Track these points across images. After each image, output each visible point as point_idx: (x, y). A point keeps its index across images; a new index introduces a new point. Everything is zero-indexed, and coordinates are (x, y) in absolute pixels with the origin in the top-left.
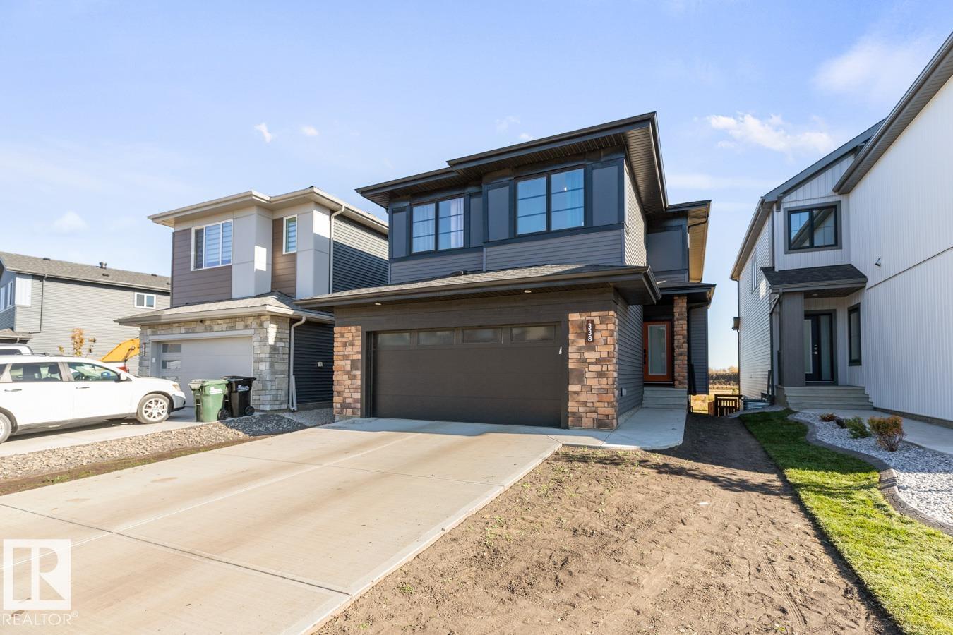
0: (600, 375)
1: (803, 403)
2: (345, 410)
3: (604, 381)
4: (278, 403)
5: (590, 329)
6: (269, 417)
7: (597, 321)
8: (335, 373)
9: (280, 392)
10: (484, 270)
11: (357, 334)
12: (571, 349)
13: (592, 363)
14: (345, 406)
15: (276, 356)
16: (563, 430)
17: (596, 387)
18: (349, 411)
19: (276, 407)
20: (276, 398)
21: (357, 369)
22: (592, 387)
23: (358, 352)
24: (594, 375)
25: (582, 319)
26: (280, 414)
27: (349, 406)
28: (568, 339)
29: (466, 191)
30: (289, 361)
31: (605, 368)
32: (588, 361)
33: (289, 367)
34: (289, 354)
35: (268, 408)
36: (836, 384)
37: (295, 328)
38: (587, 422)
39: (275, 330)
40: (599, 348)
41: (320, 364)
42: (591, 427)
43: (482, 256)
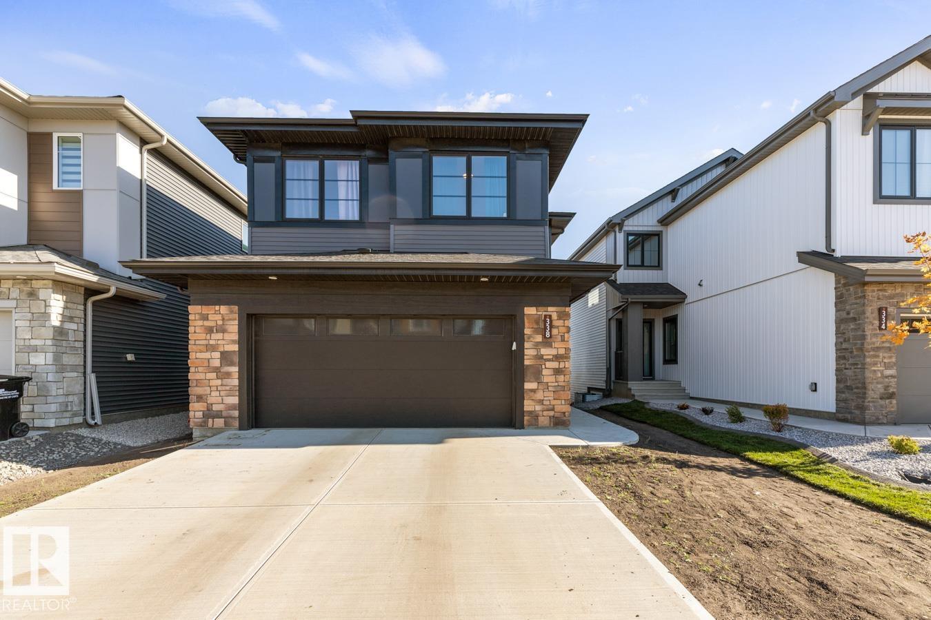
0: (558, 372)
1: (645, 395)
2: (210, 420)
3: (561, 378)
4: (68, 415)
5: (548, 325)
6: (56, 436)
7: (555, 316)
8: (192, 370)
9: (70, 398)
10: (392, 251)
11: (231, 316)
12: (527, 345)
13: (549, 360)
14: (209, 414)
15: (64, 344)
16: (518, 430)
17: (553, 384)
18: (219, 423)
19: (66, 422)
20: (65, 408)
21: (232, 364)
22: (549, 384)
23: (233, 342)
24: (550, 372)
25: (538, 313)
26: (72, 431)
27: (218, 415)
28: (524, 334)
29: (363, 154)
30: (85, 351)
31: (562, 365)
32: (545, 357)
33: (85, 362)
34: (85, 341)
35: (52, 423)
36: (653, 379)
37: (94, 303)
38: (543, 420)
39: (62, 304)
40: (555, 345)
41: (130, 357)
42: (548, 425)
43: (389, 234)
